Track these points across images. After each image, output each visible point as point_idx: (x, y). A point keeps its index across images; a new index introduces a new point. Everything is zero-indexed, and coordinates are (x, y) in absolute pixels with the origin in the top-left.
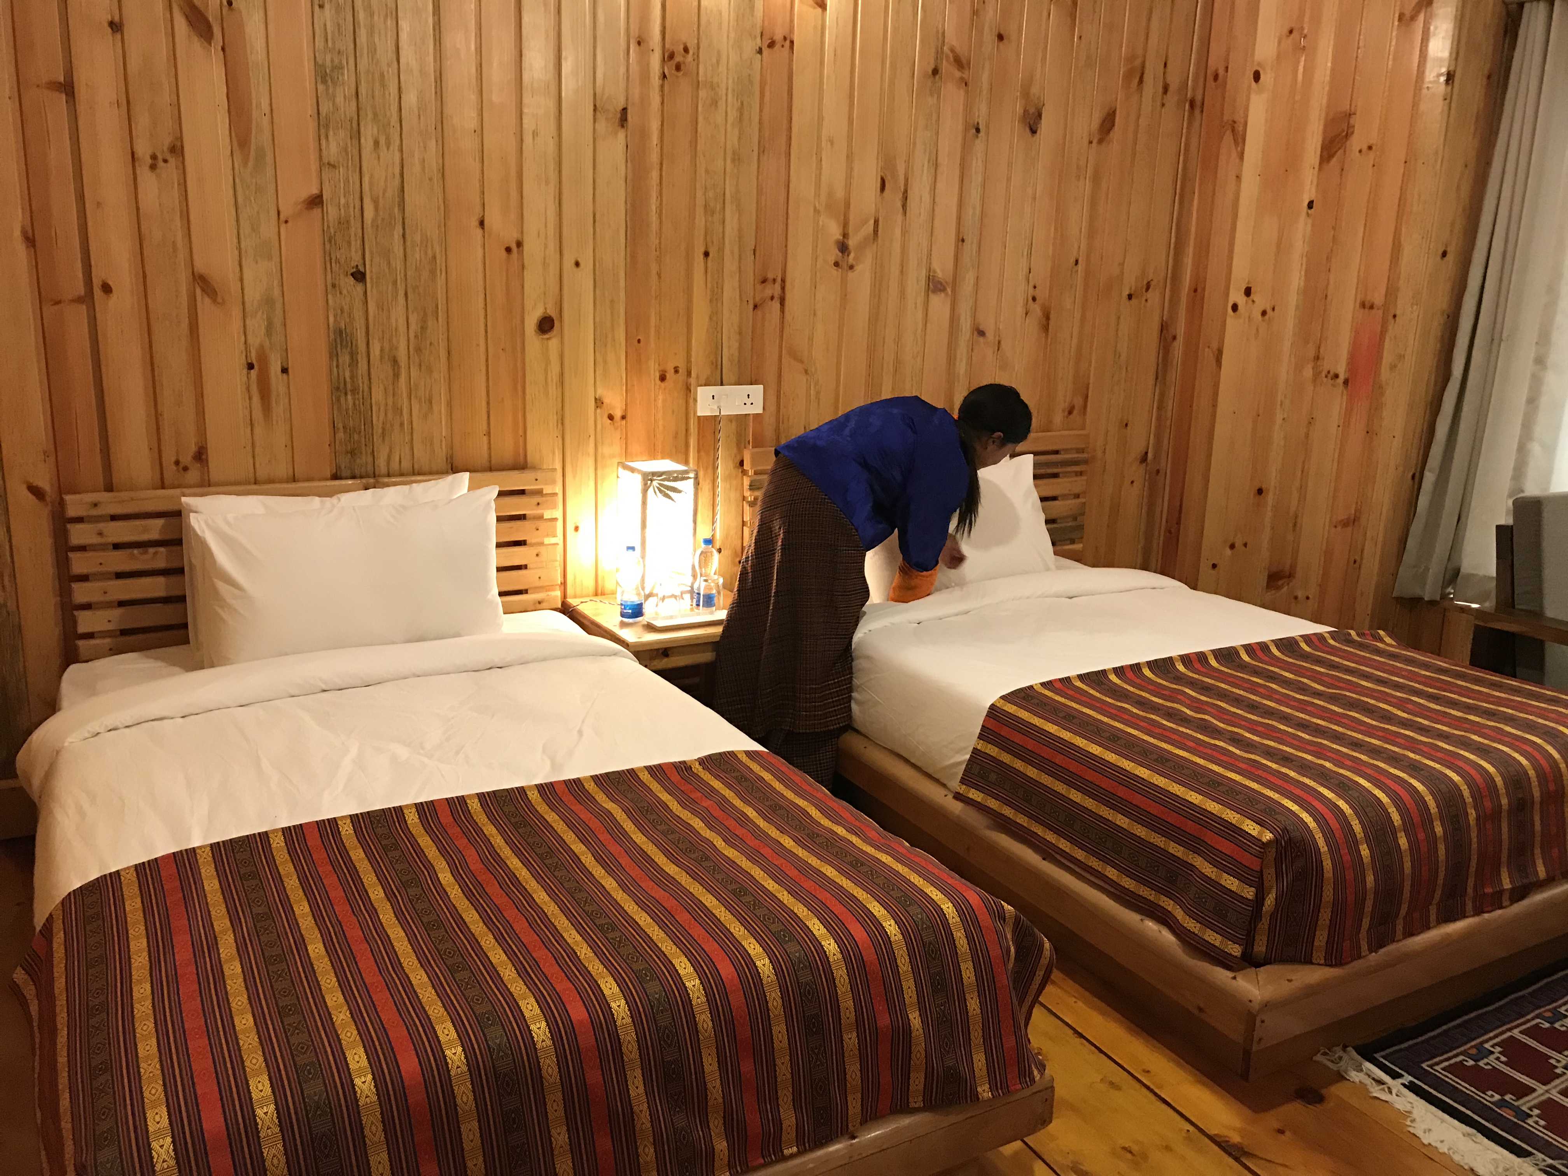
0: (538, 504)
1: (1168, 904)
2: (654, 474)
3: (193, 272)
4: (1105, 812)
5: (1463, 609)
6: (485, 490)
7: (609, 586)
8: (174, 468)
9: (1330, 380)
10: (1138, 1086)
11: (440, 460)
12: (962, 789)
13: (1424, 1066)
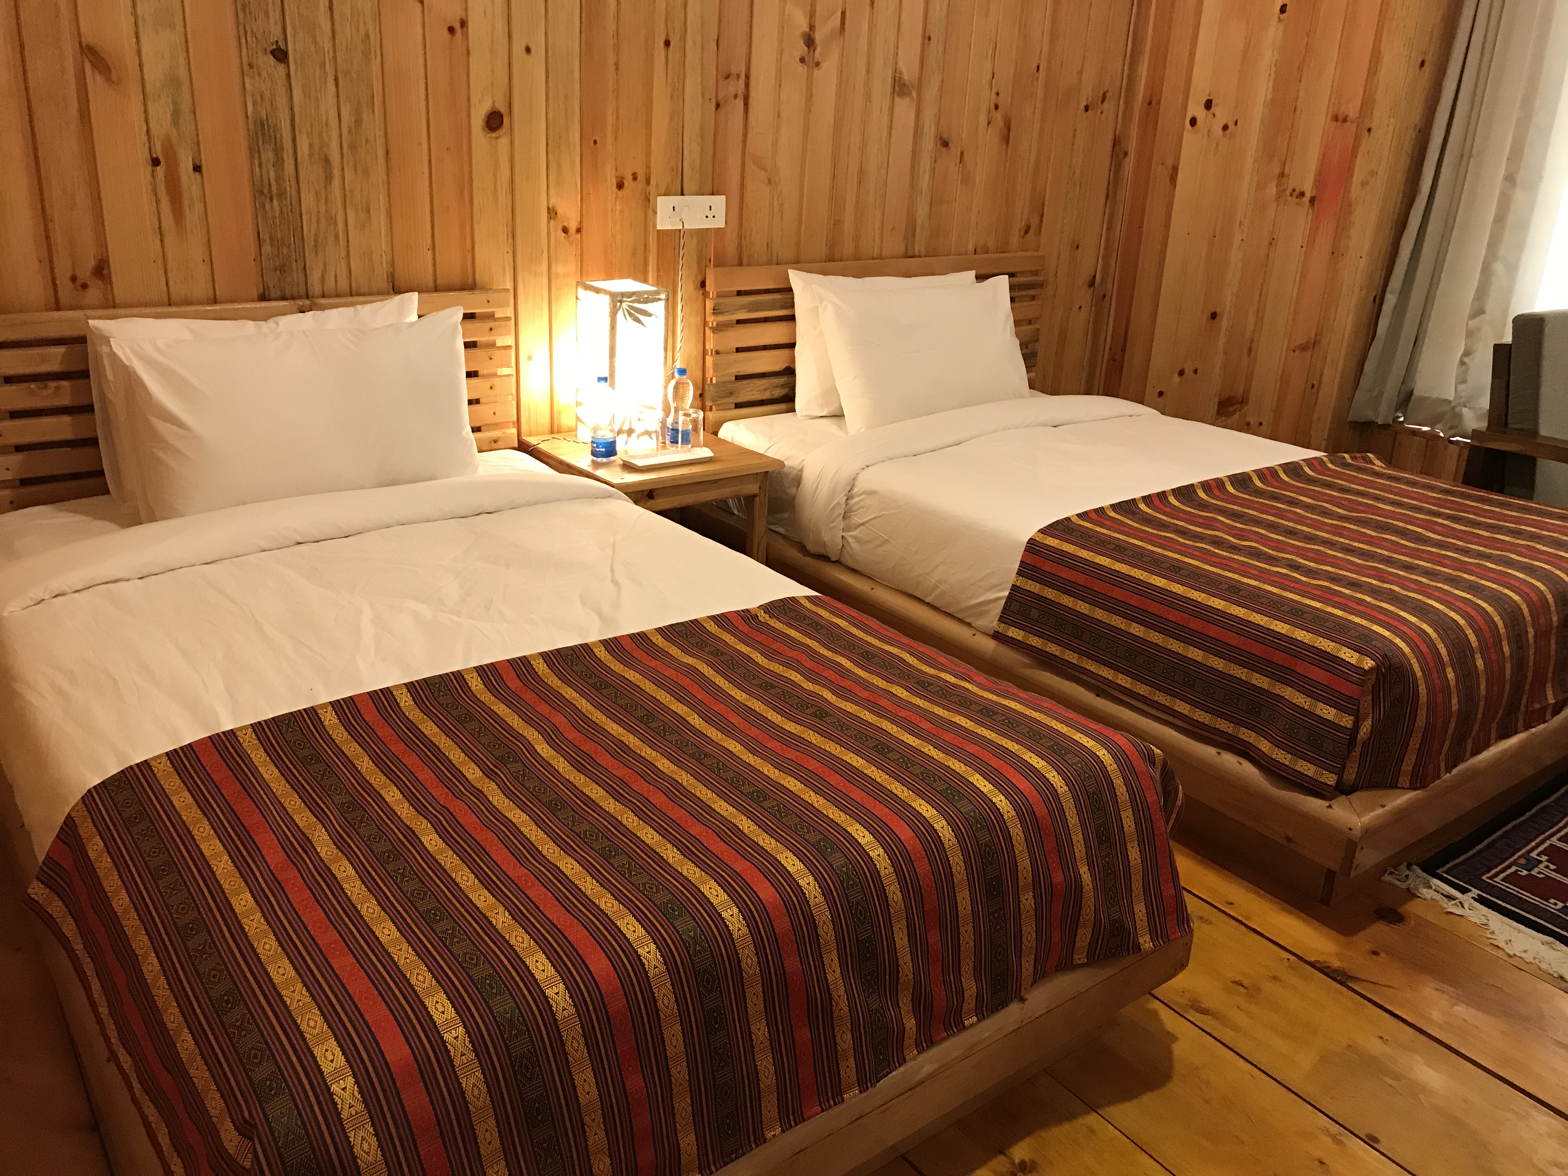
0: (491, 329)
1: (1248, 735)
2: (623, 295)
3: (80, 43)
4: (1175, 646)
5: (1414, 432)
6: (447, 311)
7: (567, 421)
8: (70, 285)
9: (1294, 199)
10: (1226, 918)
11: (381, 280)
12: (1001, 628)
13: (1484, 878)
